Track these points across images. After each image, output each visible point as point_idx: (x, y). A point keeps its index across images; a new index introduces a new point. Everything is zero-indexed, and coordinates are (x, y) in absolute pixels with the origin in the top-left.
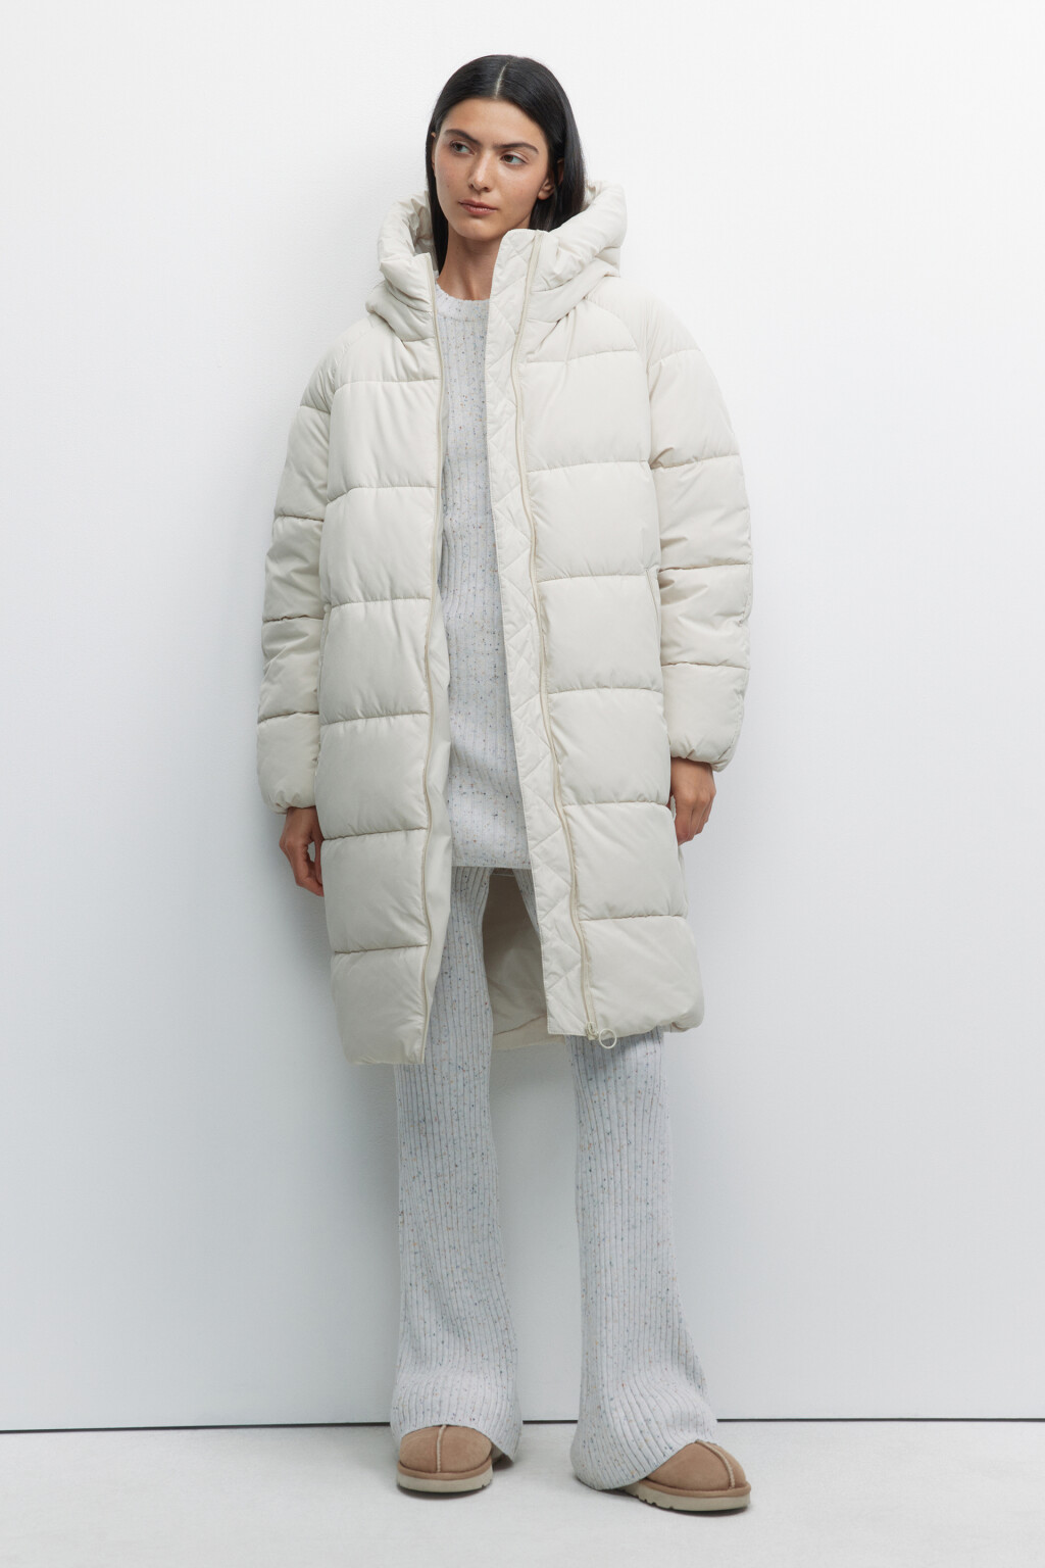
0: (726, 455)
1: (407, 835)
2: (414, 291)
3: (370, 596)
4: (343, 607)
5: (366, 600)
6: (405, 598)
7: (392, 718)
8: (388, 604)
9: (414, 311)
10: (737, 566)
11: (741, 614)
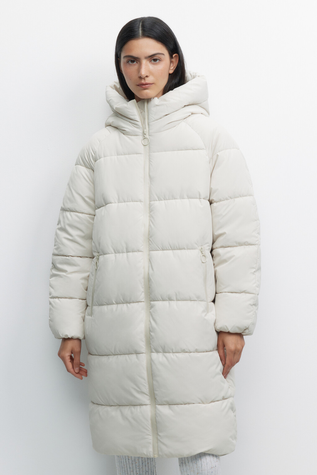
0: (246, 196)
1: (137, 356)
2: (132, 117)
3: (117, 251)
4: (105, 256)
5: (115, 253)
6: (133, 252)
7: (128, 305)
8: (125, 254)
9: (133, 124)
10: (250, 246)
11: (254, 268)
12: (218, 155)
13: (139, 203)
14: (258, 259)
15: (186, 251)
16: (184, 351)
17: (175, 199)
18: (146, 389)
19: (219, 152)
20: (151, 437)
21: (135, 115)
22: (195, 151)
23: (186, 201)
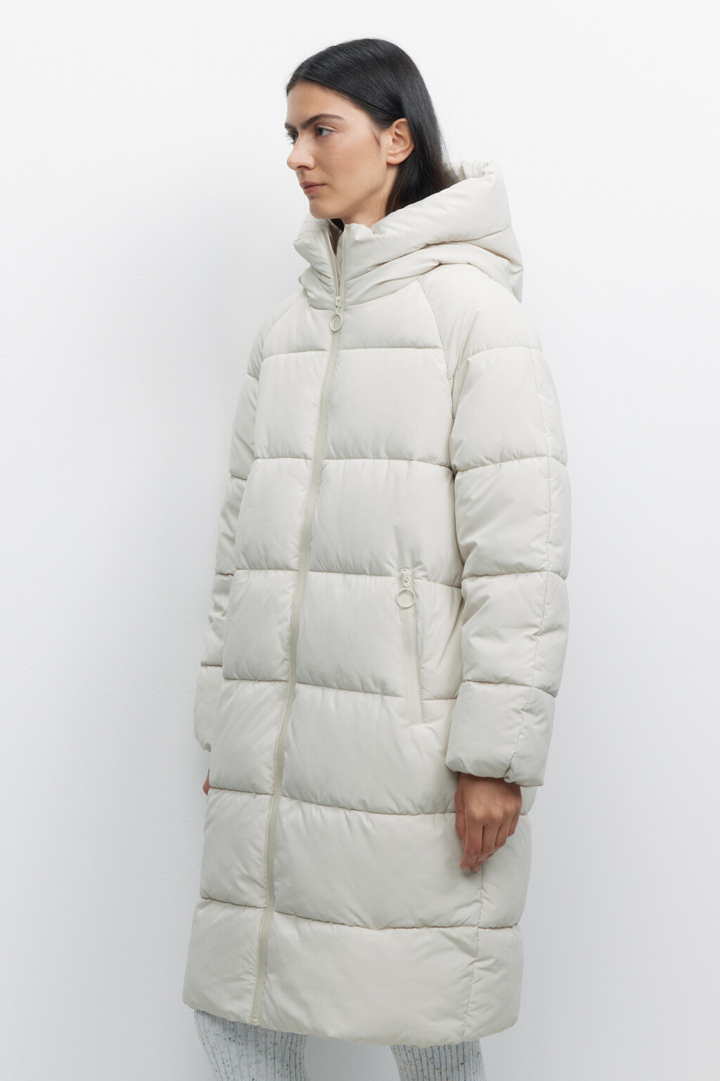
9: (324, 285)
10: (529, 574)
11: (535, 626)
12: (468, 363)
13: (302, 461)
14: (547, 604)
15: (368, 578)
16: (335, 804)
17: (364, 457)
18: (259, 873)
19: (474, 354)
20: (254, 978)
21: (324, 263)
22: (420, 350)
23: (383, 464)
